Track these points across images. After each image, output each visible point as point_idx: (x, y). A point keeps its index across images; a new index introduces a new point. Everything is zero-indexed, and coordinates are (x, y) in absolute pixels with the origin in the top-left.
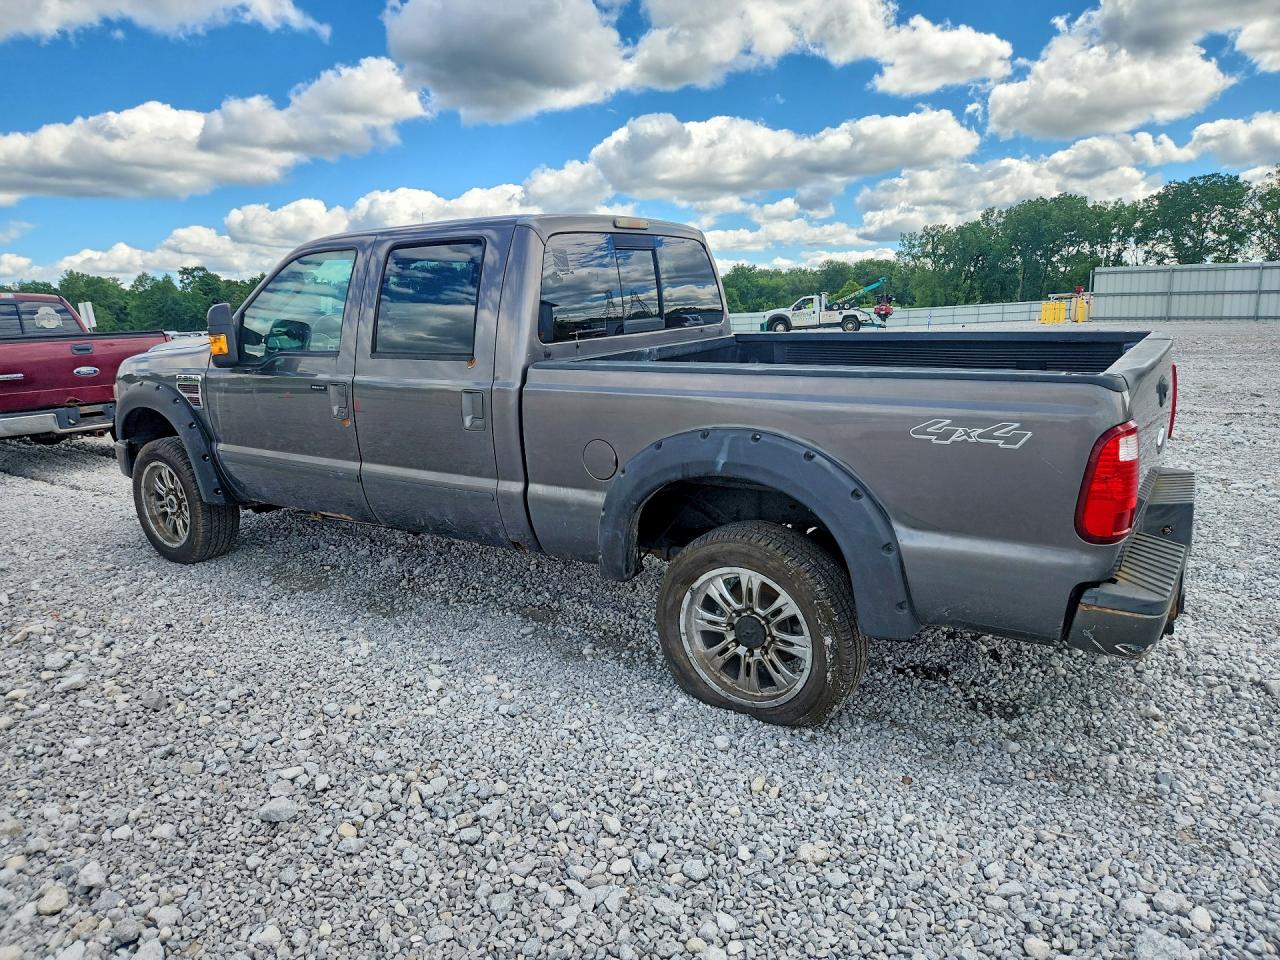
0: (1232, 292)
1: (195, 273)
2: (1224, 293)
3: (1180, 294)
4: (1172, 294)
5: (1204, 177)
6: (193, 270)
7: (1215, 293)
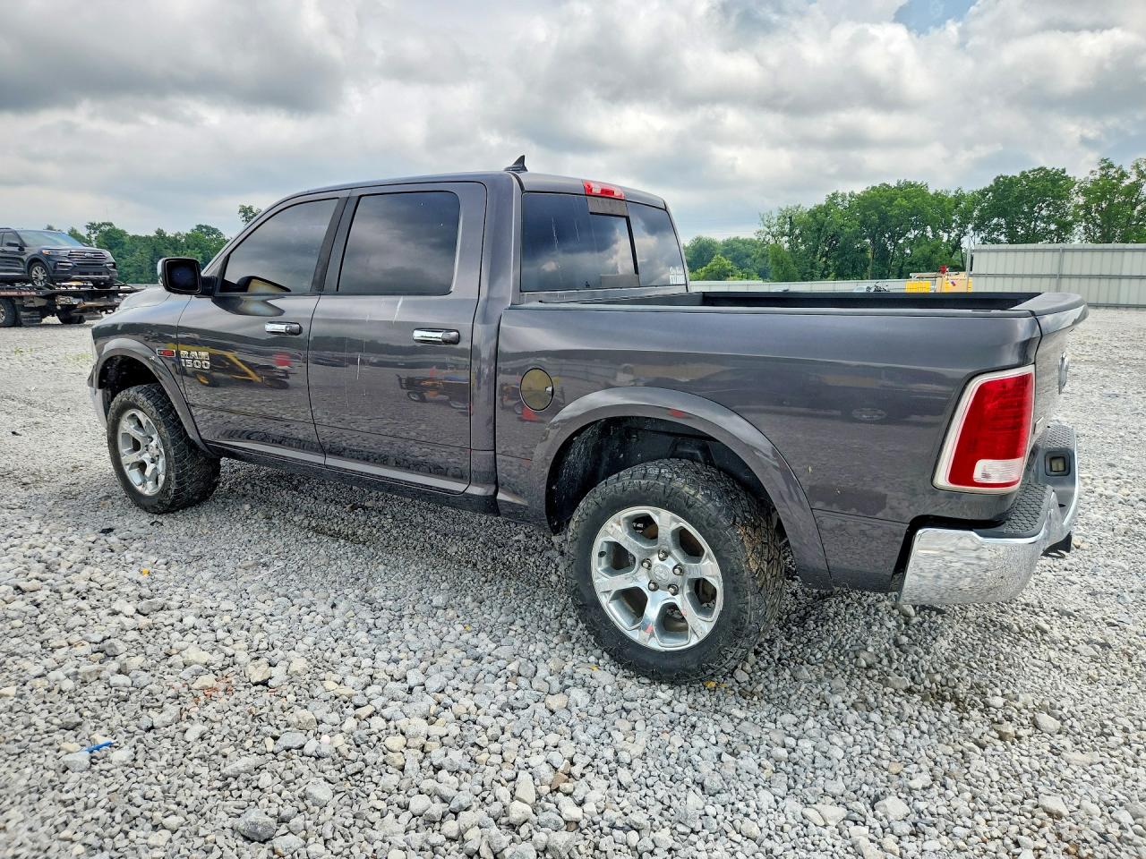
0: (1131, 277)
1: (102, 228)
2: (1120, 277)
3: (1070, 277)
4: (1061, 276)
5: (1034, 171)
6: (100, 226)
7: (1110, 277)
